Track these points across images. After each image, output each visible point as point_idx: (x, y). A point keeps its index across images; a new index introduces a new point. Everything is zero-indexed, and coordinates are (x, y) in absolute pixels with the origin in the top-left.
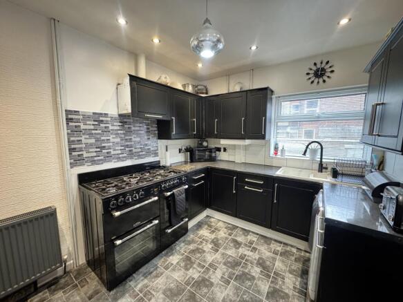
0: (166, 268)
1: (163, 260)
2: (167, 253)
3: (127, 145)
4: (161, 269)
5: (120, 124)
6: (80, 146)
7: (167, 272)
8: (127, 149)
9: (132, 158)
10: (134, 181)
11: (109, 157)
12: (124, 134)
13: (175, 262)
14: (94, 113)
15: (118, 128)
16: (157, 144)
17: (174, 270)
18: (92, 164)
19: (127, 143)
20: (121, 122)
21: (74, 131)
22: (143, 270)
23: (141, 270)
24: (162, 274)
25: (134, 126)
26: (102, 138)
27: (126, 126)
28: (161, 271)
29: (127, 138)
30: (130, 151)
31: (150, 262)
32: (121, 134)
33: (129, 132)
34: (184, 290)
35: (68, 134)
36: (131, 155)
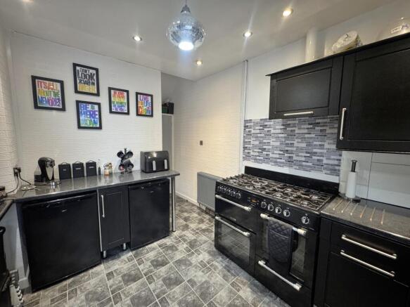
0: (233, 284)
1: (245, 281)
2: (255, 285)
3: (287, 151)
4: (233, 279)
5: (282, 127)
6: (249, 146)
7: (228, 285)
8: (286, 155)
9: (290, 166)
10: (258, 185)
11: (267, 159)
12: (285, 137)
13: (241, 293)
14: (261, 120)
15: (279, 131)
16: (341, 155)
17: (231, 292)
18: (255, 162)
19: (287, 149)
20: (283, 125)
21: (248, 135)
22: (233, 265)
23: (233, 263)
24: (226, 280)
25: (299, 129)
26: (265, 141)
27: (288, 129)
28: (230, 280)
29: (287, 142)
30: (290, 157)
31: (242, 270)
32: (281, 137)
33: (291, 135)
34: (204, 299)
35: (244, 137)
36: (290, 162)
